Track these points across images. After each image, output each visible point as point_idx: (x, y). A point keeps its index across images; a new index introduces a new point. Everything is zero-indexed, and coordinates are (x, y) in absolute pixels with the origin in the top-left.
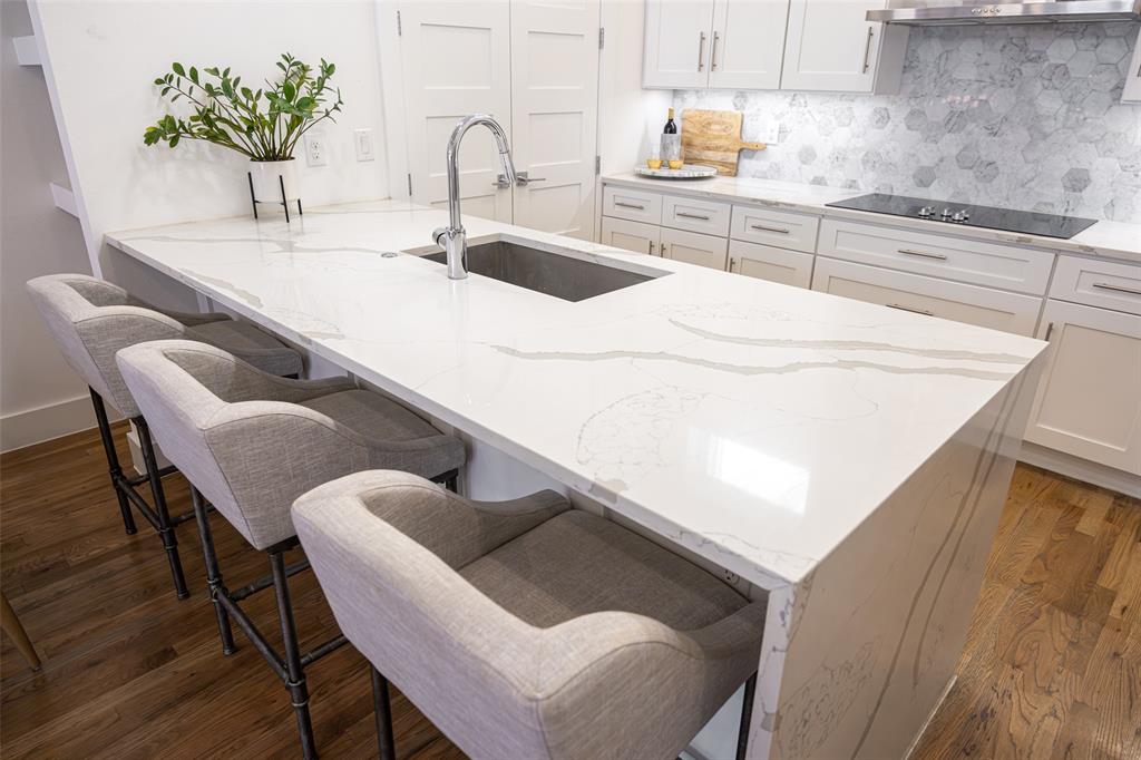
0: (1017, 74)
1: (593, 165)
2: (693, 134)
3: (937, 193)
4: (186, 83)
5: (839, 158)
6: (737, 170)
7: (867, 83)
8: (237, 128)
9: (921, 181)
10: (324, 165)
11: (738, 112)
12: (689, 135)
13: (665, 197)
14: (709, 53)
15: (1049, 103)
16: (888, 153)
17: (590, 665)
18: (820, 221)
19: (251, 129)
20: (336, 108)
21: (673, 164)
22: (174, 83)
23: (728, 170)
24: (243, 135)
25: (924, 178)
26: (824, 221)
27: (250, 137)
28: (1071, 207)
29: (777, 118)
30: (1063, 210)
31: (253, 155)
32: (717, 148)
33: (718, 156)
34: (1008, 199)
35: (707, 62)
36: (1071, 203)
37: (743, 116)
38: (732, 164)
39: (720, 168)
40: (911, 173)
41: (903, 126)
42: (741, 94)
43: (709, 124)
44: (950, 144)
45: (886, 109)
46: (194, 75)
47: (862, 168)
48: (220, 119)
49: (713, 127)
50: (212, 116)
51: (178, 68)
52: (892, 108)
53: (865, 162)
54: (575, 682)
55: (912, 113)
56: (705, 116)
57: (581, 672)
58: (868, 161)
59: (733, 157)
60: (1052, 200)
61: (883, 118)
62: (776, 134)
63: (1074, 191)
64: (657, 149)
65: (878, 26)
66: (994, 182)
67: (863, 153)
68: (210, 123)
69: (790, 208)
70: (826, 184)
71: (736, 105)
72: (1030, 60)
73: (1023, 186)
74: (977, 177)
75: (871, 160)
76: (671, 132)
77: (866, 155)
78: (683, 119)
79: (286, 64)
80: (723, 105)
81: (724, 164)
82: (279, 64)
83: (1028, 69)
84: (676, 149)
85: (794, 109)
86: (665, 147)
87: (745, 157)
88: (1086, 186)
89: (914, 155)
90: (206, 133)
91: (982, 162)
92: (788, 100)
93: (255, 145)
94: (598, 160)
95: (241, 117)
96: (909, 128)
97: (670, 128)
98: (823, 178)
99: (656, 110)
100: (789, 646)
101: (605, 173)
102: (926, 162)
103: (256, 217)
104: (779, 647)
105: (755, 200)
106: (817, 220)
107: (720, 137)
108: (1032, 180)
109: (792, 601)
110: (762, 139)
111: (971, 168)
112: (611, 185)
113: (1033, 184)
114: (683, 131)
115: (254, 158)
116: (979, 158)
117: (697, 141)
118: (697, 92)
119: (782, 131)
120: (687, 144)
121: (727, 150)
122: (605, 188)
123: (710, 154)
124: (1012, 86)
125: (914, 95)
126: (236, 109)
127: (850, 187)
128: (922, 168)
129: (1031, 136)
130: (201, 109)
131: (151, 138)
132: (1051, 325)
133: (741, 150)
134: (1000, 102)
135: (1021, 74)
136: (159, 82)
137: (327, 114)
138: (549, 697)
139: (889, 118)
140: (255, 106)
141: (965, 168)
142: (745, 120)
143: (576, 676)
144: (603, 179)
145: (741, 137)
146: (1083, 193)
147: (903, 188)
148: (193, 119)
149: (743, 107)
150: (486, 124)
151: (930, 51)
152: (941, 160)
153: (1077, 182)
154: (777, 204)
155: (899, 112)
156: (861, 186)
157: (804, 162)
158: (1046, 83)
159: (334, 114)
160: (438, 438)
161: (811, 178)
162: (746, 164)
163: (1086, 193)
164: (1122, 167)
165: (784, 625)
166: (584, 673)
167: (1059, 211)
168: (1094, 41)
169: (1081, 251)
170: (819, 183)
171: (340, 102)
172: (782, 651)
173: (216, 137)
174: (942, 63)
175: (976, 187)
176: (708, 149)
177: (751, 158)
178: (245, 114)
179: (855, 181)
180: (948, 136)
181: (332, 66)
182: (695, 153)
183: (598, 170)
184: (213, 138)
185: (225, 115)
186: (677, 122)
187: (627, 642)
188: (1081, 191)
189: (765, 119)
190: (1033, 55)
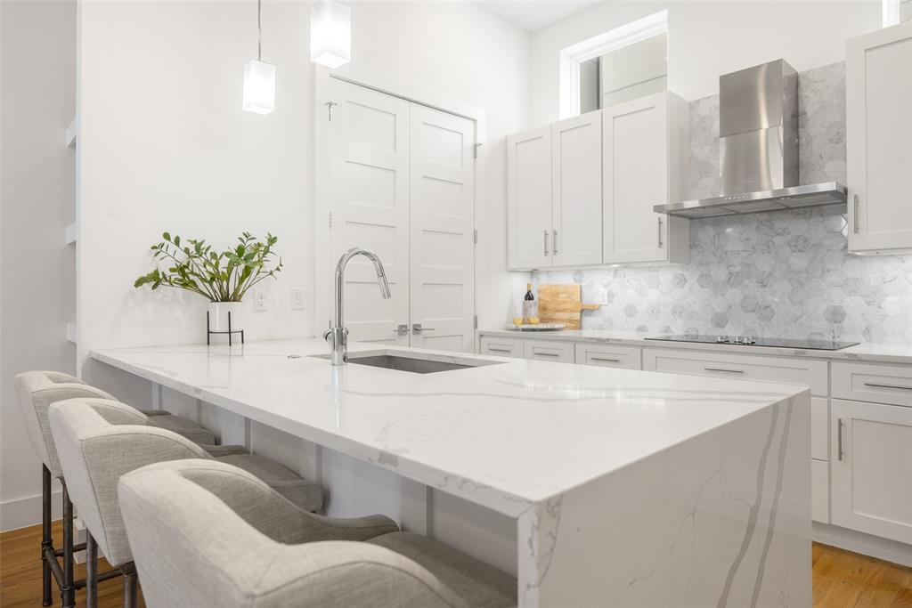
0: (771, 244)
1: (472, 323)
2: (546, 301)
3: (732, 332)
4: (173, 247)
5: (655, 311)
6: (581, 325)
7: (663, 253)
8: (204, 280)
9: (717, 323)
10: (266, 311)
11: (578, 285)
12: (543, 302)
13: (526, 341)
14: (551, 244)
15: (799, 261)
16: (689, 305)
17: (321, 571)
18: (642, 350)
19: (213, 279)
20: (278, 269)
21: (532, 320)
22: (164, 249)
23: (574, 325)
24: (207, 285)
25: (720, 321)
26: (644, 350)
27: (211, 285)
28: (836, 335)
29: (605, 286)
30: (831, 337)
31: (212, 298)
32: (564, 311)
33: (566, 316)
34: (786, 332)
35: (550, 249)
36: (836, 332)
37: (581, 287)
38: (577, 321)
39: (568, 324)
40: (709, 318)
41: (697, 285)
42: (578, 272)
43: (558, 294)
44: (734, 295)
45: (682, 275)
46: (177, 242)
47: (672, 317)
48: (192, 272)
49: (561, 296)
50: (187, 271)
51: (167, 236)
52: (686, 274)
53: (673, 312)
54: (299, 584)
55: (702, 275)
56: (554, 289)
57: (308, 575)
58: (675, 312)
59: (577, 316)
60: (820, 329)
61: (681, 281)
62: (606, 298)
63: (835, 322)
64: (520, 311)
65: (664, 217)
66: (773, 321)
67: (671, 307)
68: (184, 275)
69: (618, 343)
70: (647, 331)
71: (575, 280)
72: (779, 234)
73: (796, 321)
74: (759, 318)
75: (677, 311)
76: (530, 299)
77: (674, 307)
78: (539, 292)
79: (245, 239)
80: (566, 280)
81: (570, 321)
82: (240, 239)
83: (778, 240)
84: (534, 311)
85: (617, 279)
86: (525, 310)
87: (586, 315)
88: (843, 318)
89: (708, 305)
90: (180, 280)
91: (760, 306)
92: (612, 273)
93: (215, 291)
94: (476, 319)
95: (207, 271)
96: (701, 286)
97: (529, 297)
98: (644, 327)
99: (519, 285)
100: (541, 581)
101: (482, 327)
102: (718, 310)
103: (208, 343)
104: (532, 583)
105: (591, 339)
106: (639, 350)
107: (564, 303)
108: (800, 317)
109: (536, 524)
110: (597, 301)
111: (753, 311)
112: (487, 336)
113: (801, 320)
114: (540, 300)
115: (213, 300)
116: (757, 304)
117: (550, 306)
118: (547, 272)
119: (611, 296)
120: (543, 309)
121: (573, 311)
122: (482, 339)
123: (560, 315)
124: (769, 253)
125: (701, 264)
126: (205, 267)
127: (666, 331)
128: (717, 314)
129: (792, 285)
130: (178, 264)
131: (139, 283)
132: (840, 420)
133: (582, 311)
134: (764, 263)
135: (774, 244)
136: (154, 248)
137: (271, 273)
138: (266, 593)
139: (686, 280)
140: (217, 264)
141: (750, 312)
142: (583, 289)
143: (302, 578)
144: (480, 332)
145: (581, 301)
146: (843, 324)
147: (705, 329)
148: (172, 270)
149: (581, 281)
150: (365, 254)
151: (706, 234)
152: (730, 307)
153: (837, 316)
154: (608, 340)
155: (692, 276)
156: (673, 330)
157: (630, 316)
158: (794, 248)
159: (275, 273)
160: (298, 482)
161: (636, 328)
162: (587, 320)
163: (846, 323)
164: (866, 302)
165: (533, 554)
166: (311, 577)
167: (828, 338)
168: (821, 219)
169: (847, 357)
170: (642, 330)
171: (281, 265)
172: (534, 586)
173: (187, 284)
174: (716, 241)
175: (760, 325)
176: (559, 311)
177: (590, 315)
178: (210, 269)
179: (668, 328)
180: (730, 290)
181: (276, 238)
182: (549, 314)
183: (476, 326)
184: (185, 285)
185: (196, 270)
186: (534, 293)
187: (368, 559)
188: (840, 322)
189: (598, 288)
190: (780, 231)
